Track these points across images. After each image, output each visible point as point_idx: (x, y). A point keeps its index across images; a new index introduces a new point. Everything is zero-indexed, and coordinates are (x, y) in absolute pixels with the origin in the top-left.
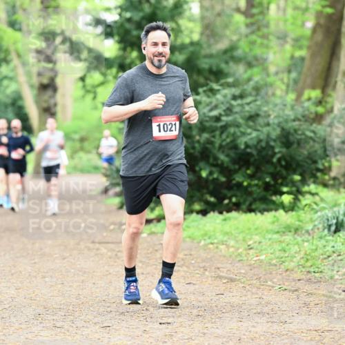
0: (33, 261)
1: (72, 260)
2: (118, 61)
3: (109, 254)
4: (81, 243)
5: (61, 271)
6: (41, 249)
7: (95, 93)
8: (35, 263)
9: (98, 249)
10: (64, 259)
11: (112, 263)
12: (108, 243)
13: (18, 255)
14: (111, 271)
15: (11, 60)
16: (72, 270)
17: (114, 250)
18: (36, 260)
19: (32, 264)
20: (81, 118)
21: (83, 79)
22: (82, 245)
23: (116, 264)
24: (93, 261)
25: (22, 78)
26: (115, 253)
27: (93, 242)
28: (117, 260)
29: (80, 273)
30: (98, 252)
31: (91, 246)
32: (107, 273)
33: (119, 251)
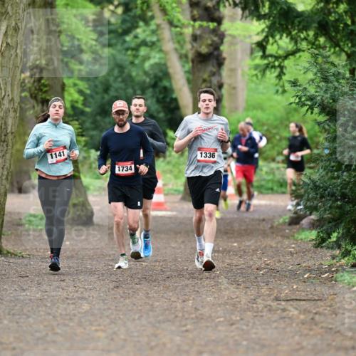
0: (184, 329)
1: (245, 327)
2: (317, 18)
3: (302, 317)
4: (259, 301)
5: (227, 344)
6: (196, 309)
7: (281, 67)
8: (187, 331)
9: (284, 310)
10: (232, 324)
11: (306, 332)
12: (300, 300)
13: (161, 318)
14: (305, 344)
15: (152, 17)
16: (245, 343)
17: (309, 312)
18: (189, 327)
19: (183, 332)
20: (260, 107)
21: (262, 46)
22: (260, 304)
23: (312, 333)
24: (276, 328)
25: (169, 46)
26: (311, 316)
27: (277, 299)
28: (314, 327)
29: (257, 347)
30: (285, 314)
31: (274, 304)
32: (297, 347)
33: (316, 313)
